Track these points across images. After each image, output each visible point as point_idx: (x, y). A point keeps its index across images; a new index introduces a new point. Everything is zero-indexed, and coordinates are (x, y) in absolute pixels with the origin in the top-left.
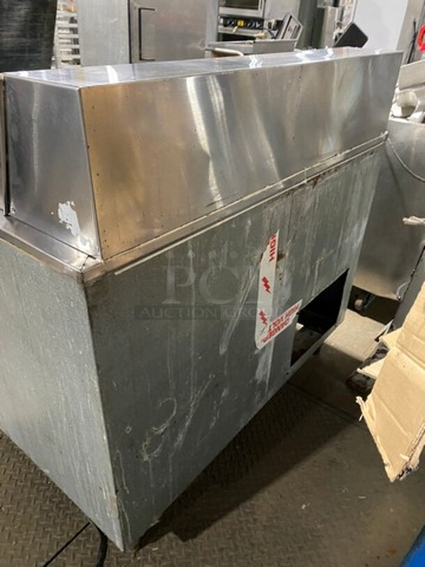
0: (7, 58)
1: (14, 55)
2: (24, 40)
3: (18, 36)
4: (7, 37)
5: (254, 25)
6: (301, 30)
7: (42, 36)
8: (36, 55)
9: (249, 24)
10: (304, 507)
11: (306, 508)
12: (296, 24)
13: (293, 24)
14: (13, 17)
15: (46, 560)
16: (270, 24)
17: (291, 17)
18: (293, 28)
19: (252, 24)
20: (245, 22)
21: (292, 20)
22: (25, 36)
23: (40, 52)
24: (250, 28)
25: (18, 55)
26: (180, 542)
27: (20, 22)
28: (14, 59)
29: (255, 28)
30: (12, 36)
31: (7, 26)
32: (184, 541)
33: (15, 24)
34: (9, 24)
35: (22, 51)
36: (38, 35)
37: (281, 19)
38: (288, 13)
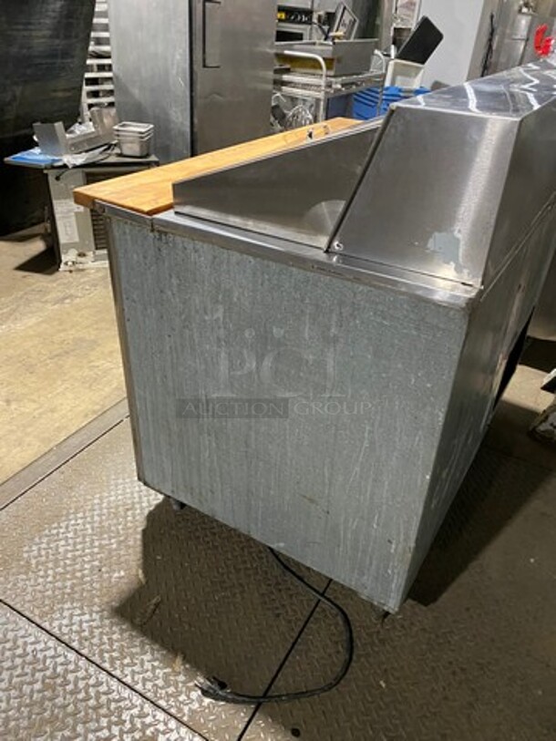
0: (36, 65)
1: (44, 62)
2: (57, 41)
3: (51, 37)
4: (38, 37)
5: (299, 18)
6: (356, 25)
7: (76, 37)
8: (69, 61)
9: (293, 18)
10: (532, 560)
11: (535, 561)
12: (350, 17)
13: (348, 18)
14: (47, 11)
15: (292, 641)
16: (320, 17)
17: (345, 8)
18: (347, 22)
19: (296, 17)
20: (287, 14)
21: (346, 12)
22: (58, 37)
23: (73, 57)
24: (294, 22)
25: (49, 61)
26: (423, 608)
27: (55, 18)
28: (45, 66)
29: (301, 22)
30: (44, 37)
31: (40, 24)
32: (426, 605)
33: (48, 21)
34: (42, 21)
35: (53, 55)
36: (73, 34)
37: (332, 11)
38: (342, 3)
